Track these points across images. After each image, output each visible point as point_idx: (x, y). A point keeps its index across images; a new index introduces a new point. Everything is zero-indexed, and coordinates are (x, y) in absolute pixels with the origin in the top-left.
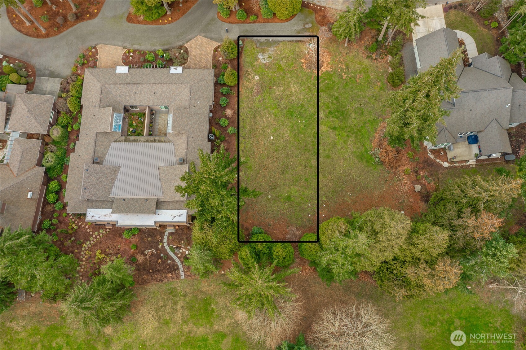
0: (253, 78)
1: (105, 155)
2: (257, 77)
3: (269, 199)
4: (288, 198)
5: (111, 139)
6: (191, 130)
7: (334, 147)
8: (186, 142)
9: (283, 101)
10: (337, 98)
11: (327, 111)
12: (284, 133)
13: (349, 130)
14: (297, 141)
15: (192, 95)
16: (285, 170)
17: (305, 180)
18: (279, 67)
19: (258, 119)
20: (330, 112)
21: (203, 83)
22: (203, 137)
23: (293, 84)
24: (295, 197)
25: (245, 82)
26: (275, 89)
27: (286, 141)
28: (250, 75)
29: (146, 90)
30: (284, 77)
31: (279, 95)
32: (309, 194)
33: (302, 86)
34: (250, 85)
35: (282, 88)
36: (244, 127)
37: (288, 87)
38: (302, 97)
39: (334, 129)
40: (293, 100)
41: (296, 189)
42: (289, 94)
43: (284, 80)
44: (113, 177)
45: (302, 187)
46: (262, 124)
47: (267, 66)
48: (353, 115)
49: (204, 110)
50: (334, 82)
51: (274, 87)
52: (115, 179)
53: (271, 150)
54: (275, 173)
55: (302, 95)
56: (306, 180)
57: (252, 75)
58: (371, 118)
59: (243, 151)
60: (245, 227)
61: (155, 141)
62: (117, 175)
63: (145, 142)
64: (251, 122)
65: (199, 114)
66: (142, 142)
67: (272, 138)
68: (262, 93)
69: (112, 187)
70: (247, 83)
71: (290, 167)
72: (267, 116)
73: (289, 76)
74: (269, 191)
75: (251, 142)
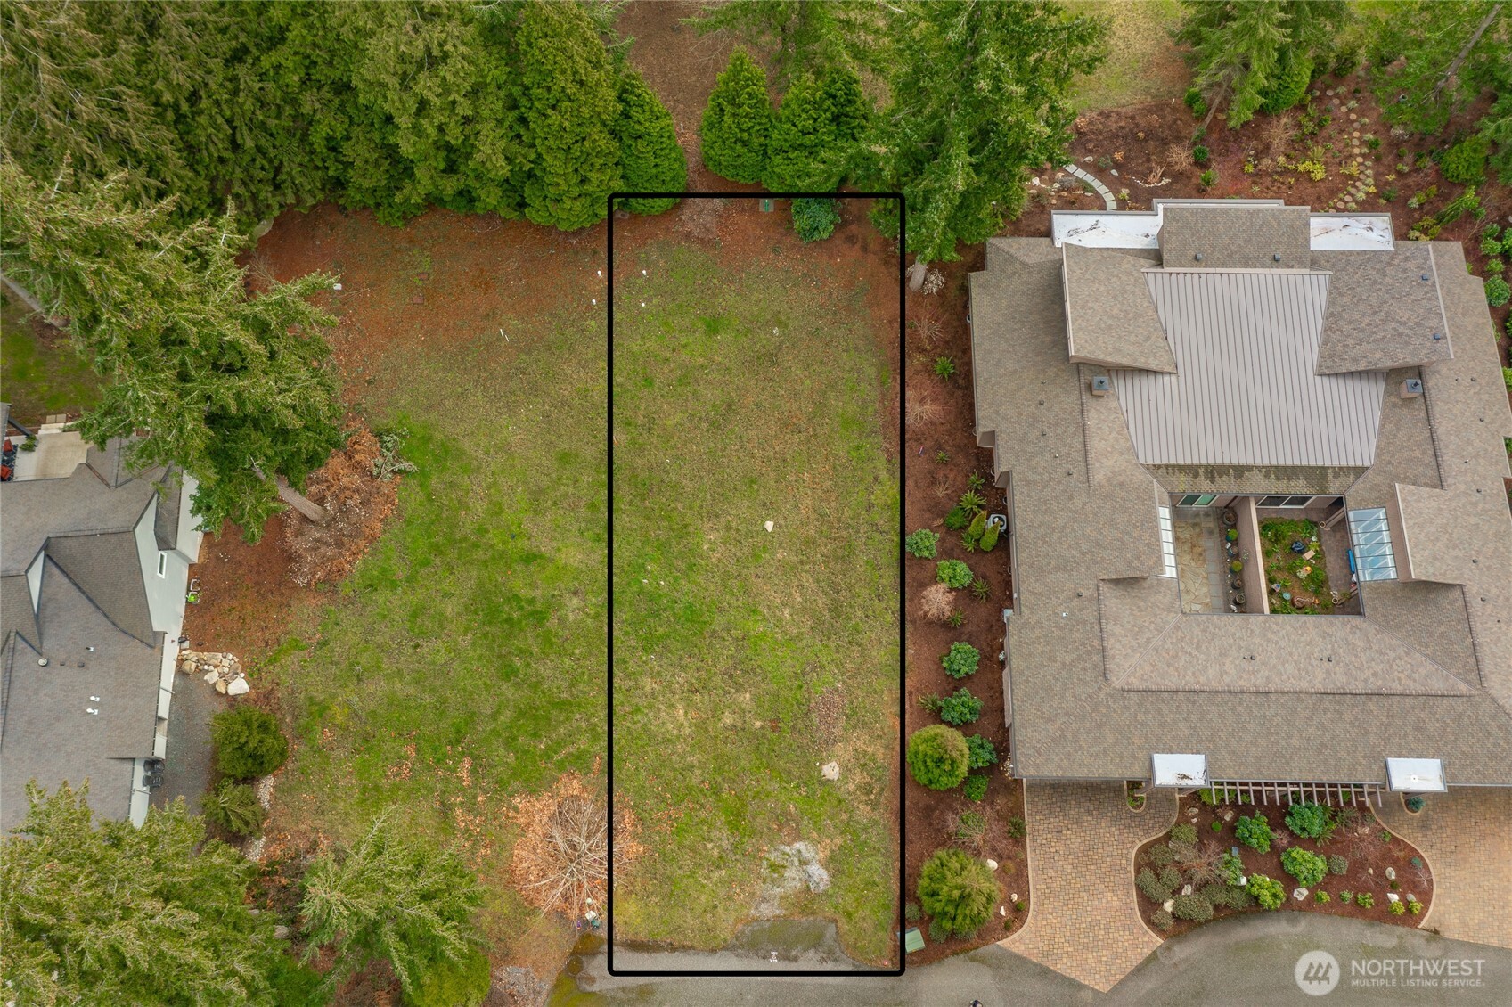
0: (846, 769)
1: (1385, 419)
2: (831, 771)
3: (780, 324)
4: (712, 328)
5: (1379, 479)
6: (1078, 502)
7: (537, 494)
8: (1092, 455)
9: (722, 666)
10: (508, 673)
11: (552, 623)
12: (724, 543)
13: (479, 554)
14: (675, 514)
15: (1096, 643)
16: (723, 416)
17: (651, 384)
18: (736, 818)
19: (822, 601)
20: (539, 618)
21: (1056, 702)
22: (1028, 483)
23: (678, 737)
24: (691, 330)
25: (880, 756)
26: (758, 715)
27: (717, 516)
28: (859, 788)
29: (1290, 668)
30: (719, 770)
31: (740, 688)
32: (643, 337)
33: (644, 727)
34: (860, 740)
35: (728, 719)
36: (876, 567)
37: (701, 727)
38: (648, 684)
39: (530, 558)
40: (684, 668)
41: (685, 355)
42: (698, 696)
43: (716, 758)
44: (1335, 337)
45: (666, 360)
46: (807, 580)
47: (787, 826)
48: (450, 608)
49: (1039, 589)
50: (510, 742)
51: (758, 724)
52: (1326, 330)
53: (772, 484)
54: (759, 406)
55: (648, 688)
56: (648, 380)
57: (852, 787)
58: (381, 597)
59: (876, 479)
60: (857, 247)
61: (1213, 472)
62: (1324, 343)
63: (1249, 468)
64: (850, 589)
65: (1058, 568)
66: (1259, 468)
67: (769, 525)
68: (809, 700)
69: (1331, 302)
70: (870, 750)
71: (704, 425)
72: (787, 611)
73: (695, 778)
74: (780, 348)
75: (848, 513)
